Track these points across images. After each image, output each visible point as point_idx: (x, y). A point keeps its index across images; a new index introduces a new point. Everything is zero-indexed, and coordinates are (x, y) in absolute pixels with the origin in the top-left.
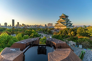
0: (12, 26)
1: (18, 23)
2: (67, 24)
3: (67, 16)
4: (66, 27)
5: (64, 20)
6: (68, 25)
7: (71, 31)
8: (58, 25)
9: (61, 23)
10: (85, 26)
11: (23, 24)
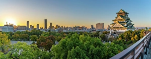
0: (44, 28)
1: (51, 24)
2: (128, 25)
3: (127, 13)
4: (126, 30)
5: (123, 18)
6: (129, 27)
7: (134, 35)
8: (114, 26)
9: (120, 23)
10: (147, 28)
11: (57, 25)
